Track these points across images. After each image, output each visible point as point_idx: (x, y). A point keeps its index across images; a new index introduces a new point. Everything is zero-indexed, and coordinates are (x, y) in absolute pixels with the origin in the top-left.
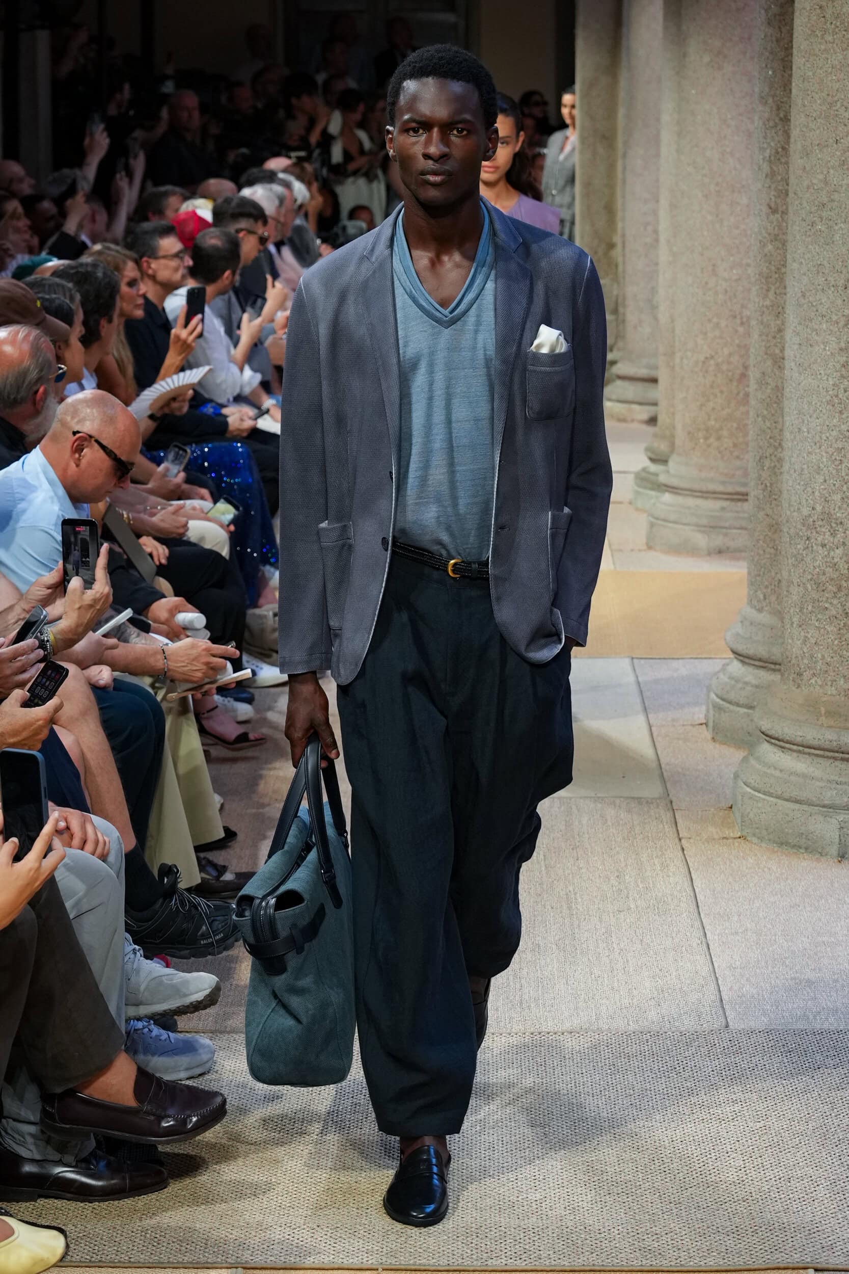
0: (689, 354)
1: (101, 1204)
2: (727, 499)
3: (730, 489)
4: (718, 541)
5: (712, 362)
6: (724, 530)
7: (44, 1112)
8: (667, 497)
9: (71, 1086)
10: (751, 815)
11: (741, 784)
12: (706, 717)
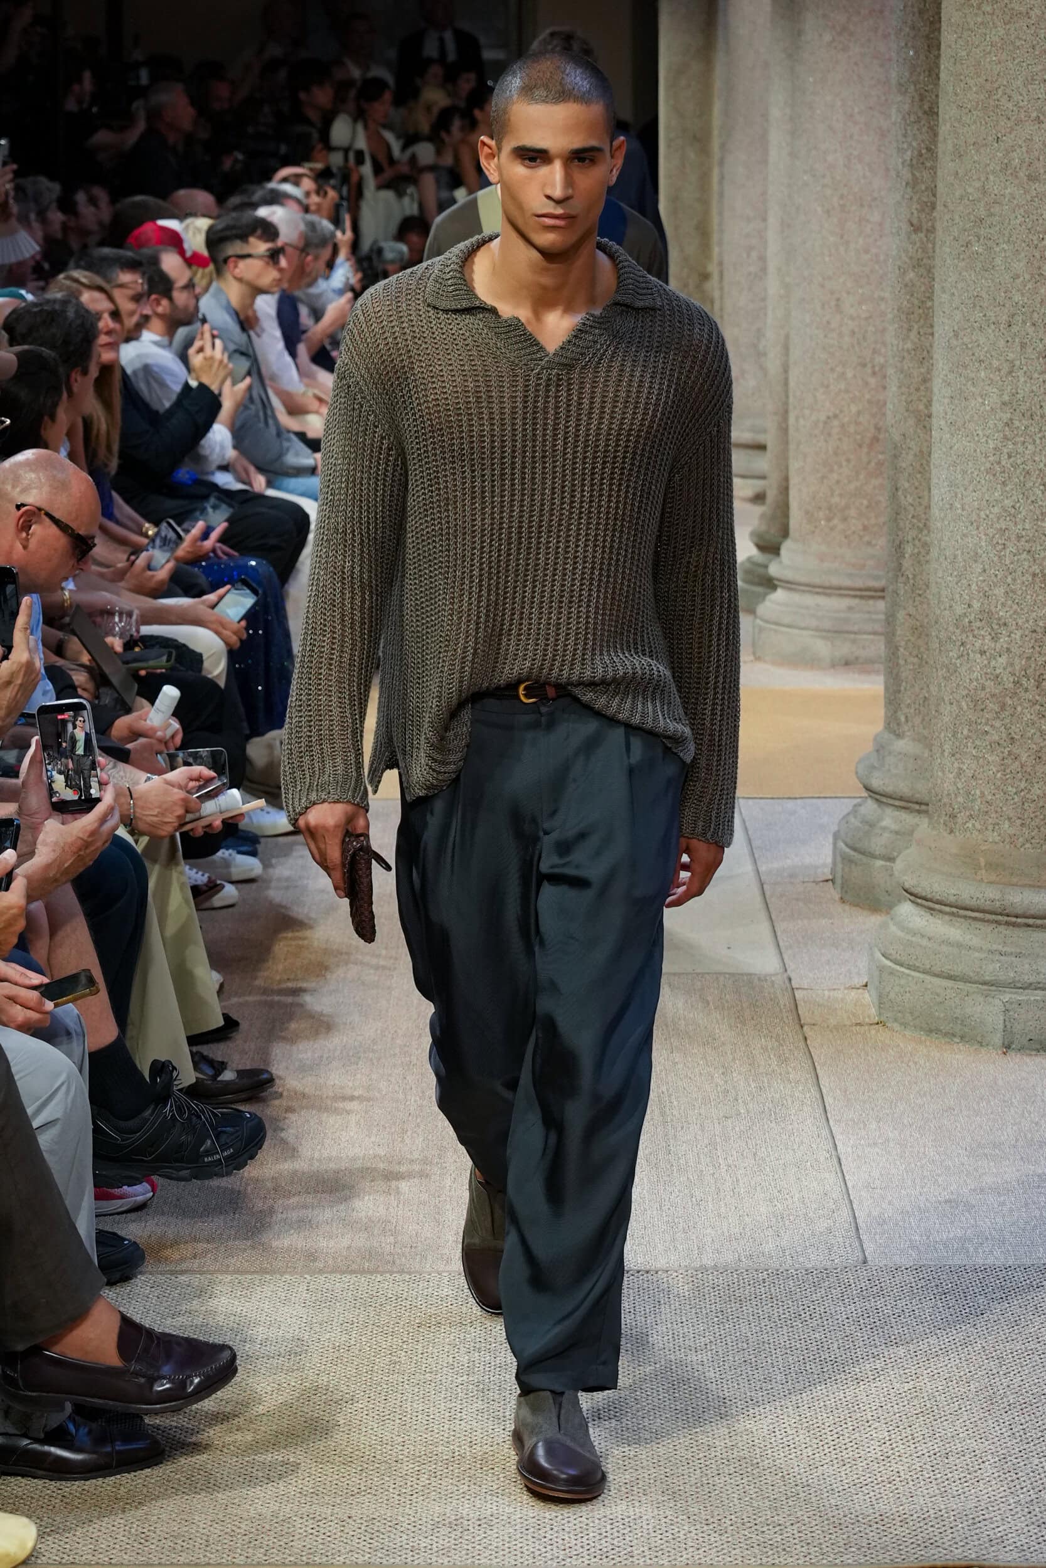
0: (807, 412)
2: (855, 596)
3: (859, 583)
4: (845, 649)
5: (836, 423)
6: (852, 636)
8: (780, 594)
9: (37, 1341)
10: (892, 995)
11: (878, 955)
12: (833, 871)
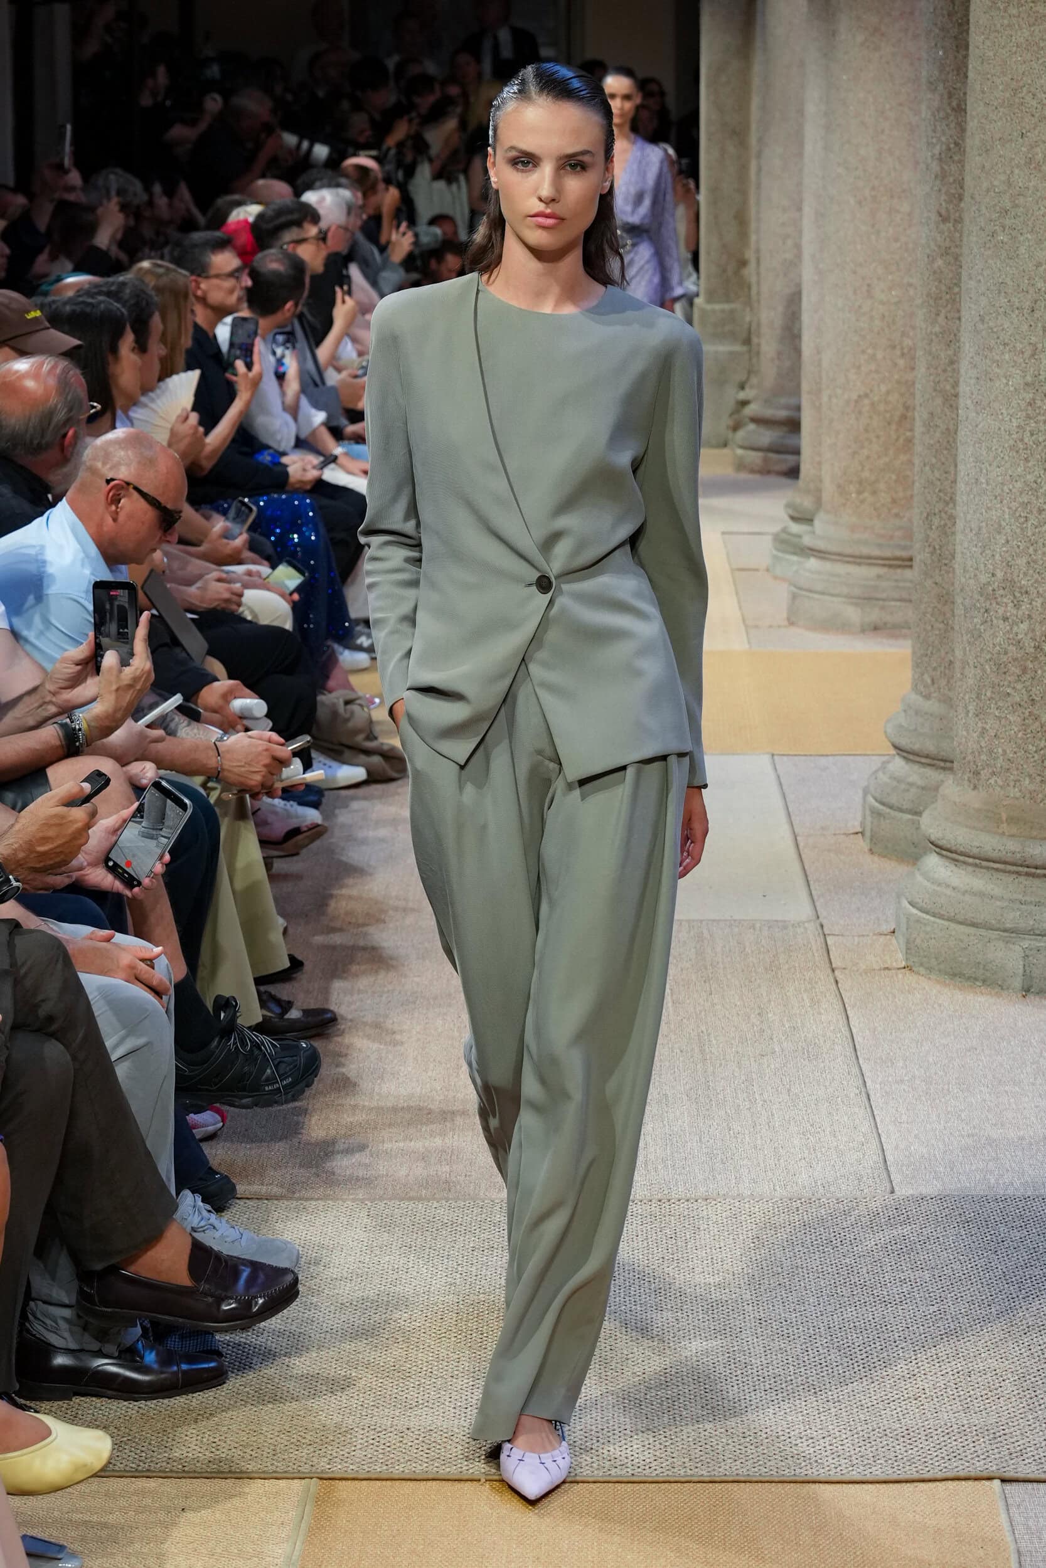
0: (839, 391)
1: (149, 1403)
2: (884, 565)
3: (888, 553)
4: (875, 615)
5: (866, 401)
6: (881, 603)
7: (81, 1293)
8: (813, 563)
9: (113, 1261)
10: (918, 941)
11: (905, 903)
12: (862, 824)
